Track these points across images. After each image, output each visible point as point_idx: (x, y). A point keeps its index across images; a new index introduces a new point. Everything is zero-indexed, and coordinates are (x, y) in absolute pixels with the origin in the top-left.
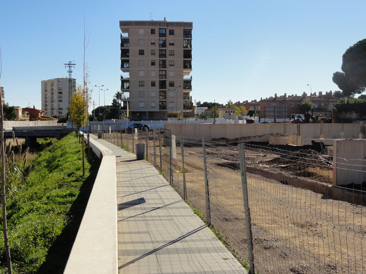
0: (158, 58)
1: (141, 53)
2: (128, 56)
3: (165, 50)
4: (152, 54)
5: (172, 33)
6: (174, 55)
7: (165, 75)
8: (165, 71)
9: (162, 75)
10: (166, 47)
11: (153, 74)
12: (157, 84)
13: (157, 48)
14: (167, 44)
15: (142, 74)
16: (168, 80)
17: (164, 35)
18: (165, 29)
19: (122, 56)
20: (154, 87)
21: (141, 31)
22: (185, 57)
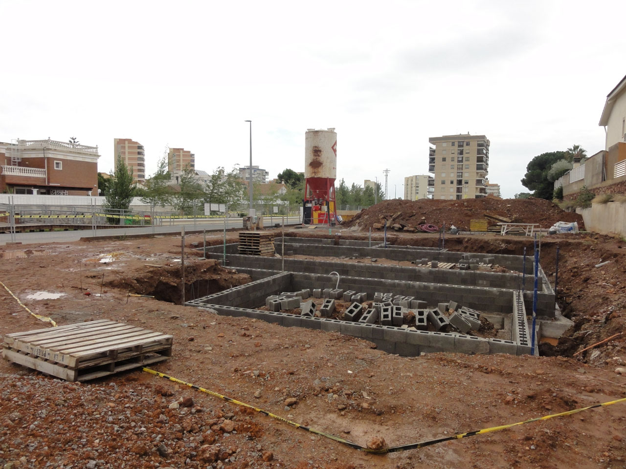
0: (457, 163)
1: (444, 160)
2: (434, 163)
3: (462, 157)
4: (452, 161)
5: (468, 144)
6: (469, 160)
7: (462, 176)
8: (462, 172)
9: (459, 176)
10: (462, 155)
11: (452, 175)
12: (455, 182)
13: (456, 156)
14: (464, 152)
15: (444, 175)
16: (464, 180)
17: (462, 146)
18: (463, 142)
19: (430, 163)
20: (452, 185)
21: (444, 145)
22: (478, 161)
